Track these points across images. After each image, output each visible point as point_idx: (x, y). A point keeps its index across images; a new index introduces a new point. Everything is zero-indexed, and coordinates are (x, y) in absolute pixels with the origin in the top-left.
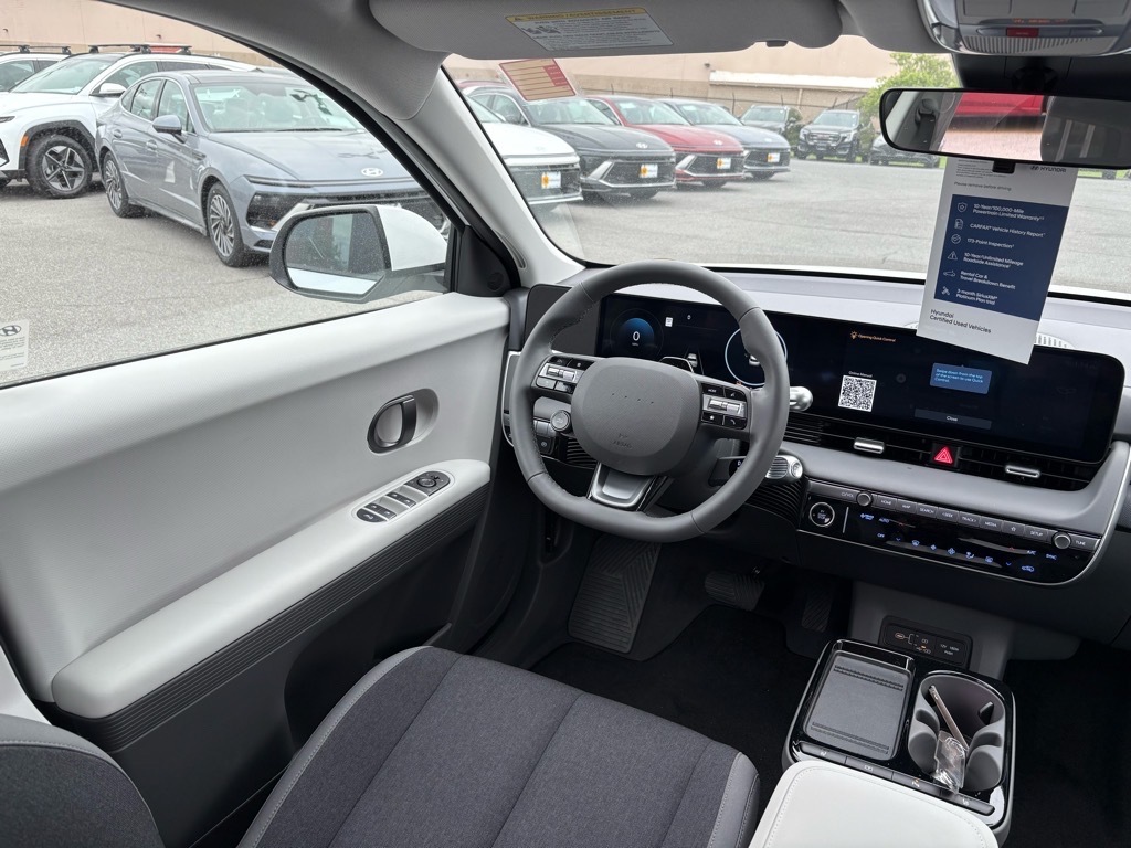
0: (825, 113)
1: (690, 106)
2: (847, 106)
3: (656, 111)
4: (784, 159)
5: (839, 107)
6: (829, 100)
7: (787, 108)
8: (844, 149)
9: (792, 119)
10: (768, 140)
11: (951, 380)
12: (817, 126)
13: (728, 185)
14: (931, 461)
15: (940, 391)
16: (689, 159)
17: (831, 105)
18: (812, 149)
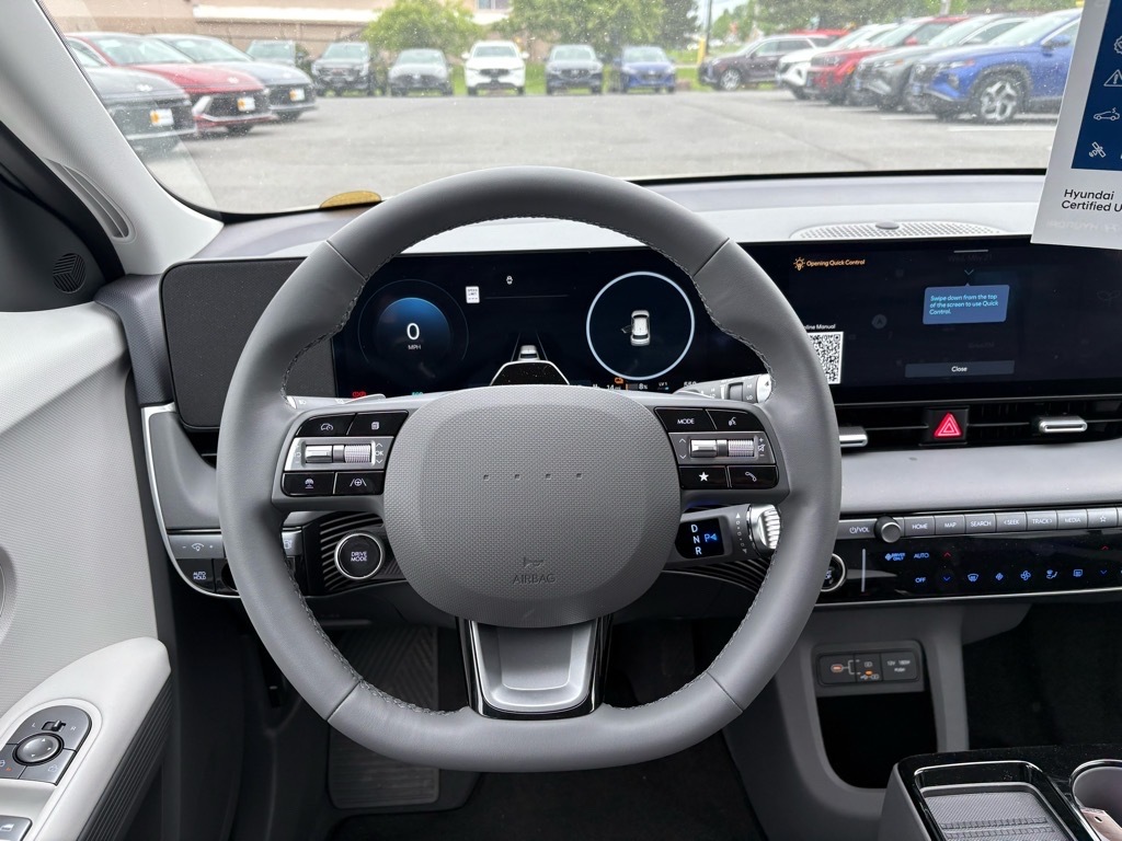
0: (332, 47)
1: (187, 41)
2: (351, 38)
3: (146, 48)
4: (309, 95)
5: (344, 39)
6: (333, 34)
7: (291, 43)
8: (362, 83)
9: (300, 55)
10: (287, 76)
11: (953, 309)
12: (329, 61)
13: (256, 129)
14: (929, 439)
15: (939, 329)
16: (204, 102)
17: (335, 38)
18: (329, 85)
